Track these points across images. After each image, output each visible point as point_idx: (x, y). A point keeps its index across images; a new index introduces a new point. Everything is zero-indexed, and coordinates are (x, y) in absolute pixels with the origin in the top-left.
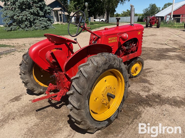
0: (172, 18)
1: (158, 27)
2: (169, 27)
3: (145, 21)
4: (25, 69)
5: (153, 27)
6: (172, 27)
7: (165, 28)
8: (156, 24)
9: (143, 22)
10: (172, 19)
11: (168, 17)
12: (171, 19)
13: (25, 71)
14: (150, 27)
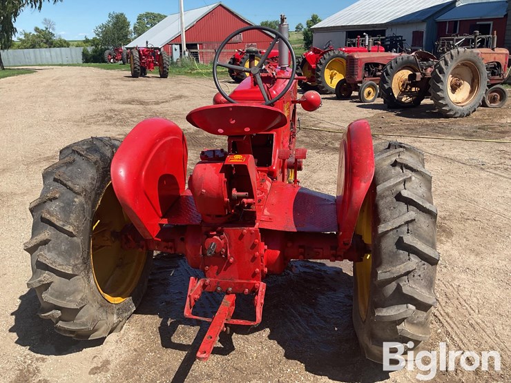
0: (184, 52)
1: (164, 75)
2: (186, 73)
3: (112, 60)
4: (70, 256)
5: (147, 75)
6: (194, 74)
7: (181, 77)
8: (156, 69)
9: (106, 62)
10: (187, 53)
11: (176, 50)
12: (184, 54)
13: (72, 262)
14: (141, 76)
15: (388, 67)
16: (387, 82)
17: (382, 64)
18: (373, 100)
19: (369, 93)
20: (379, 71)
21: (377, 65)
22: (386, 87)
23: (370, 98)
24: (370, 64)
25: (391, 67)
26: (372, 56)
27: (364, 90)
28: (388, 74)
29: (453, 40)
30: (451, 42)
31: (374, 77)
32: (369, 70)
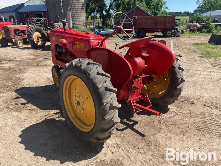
15: (30, 31)
16: (31, 37)
17: (21, 30)
18: (22, 46)
19: (20, 43)
20: (20, 33)
21: (18, 30)
22: (32, 39)
23: (21, 45)
24: (16, 30)
25: (32, 31)
26: (16, 26)
27: (18, 42)
28: (31, 34)
29: (34, 20)
30: (34, 21)
31: (18, 36)
32: (16, 33)
